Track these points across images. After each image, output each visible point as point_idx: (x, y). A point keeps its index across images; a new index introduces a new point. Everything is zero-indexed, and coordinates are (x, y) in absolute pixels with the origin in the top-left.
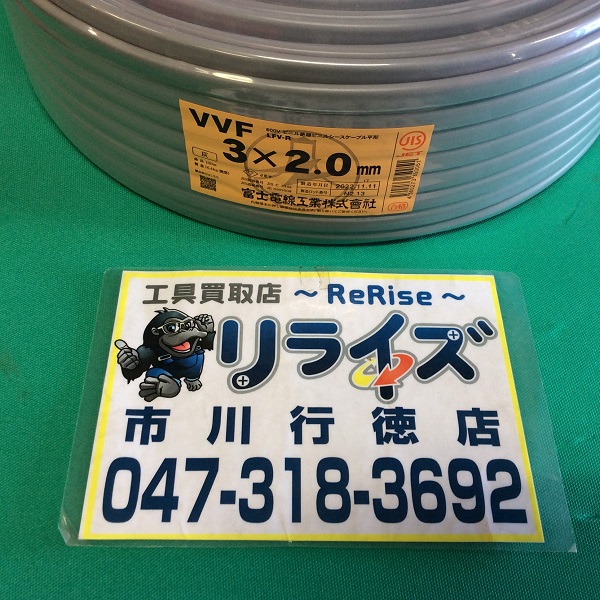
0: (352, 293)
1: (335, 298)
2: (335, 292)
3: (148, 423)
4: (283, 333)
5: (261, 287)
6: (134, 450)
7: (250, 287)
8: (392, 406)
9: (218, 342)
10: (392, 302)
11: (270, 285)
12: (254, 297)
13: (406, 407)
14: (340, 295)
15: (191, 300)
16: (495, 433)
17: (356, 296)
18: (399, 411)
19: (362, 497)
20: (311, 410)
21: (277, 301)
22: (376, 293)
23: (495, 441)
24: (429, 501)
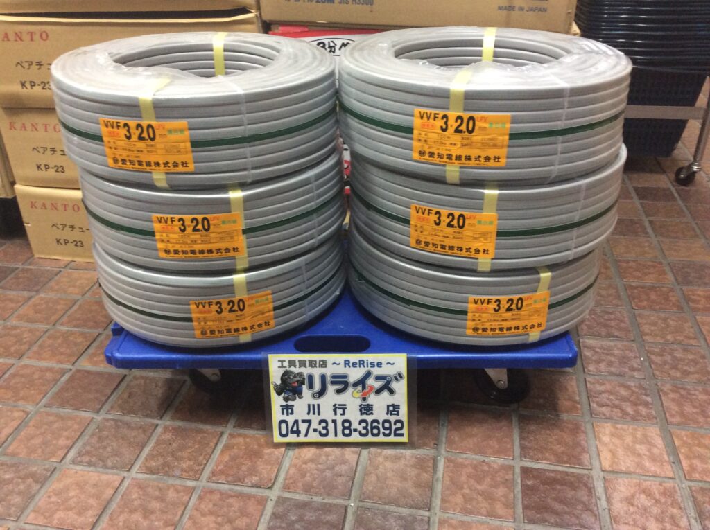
0: (353, 363)
1: (347, 366)
2: (347, 363)
3: (287, 409)
4: (329, 379)
5: (320, 361)
6: (285, 417)
7: (316, 361)
8: (366, 403)
9: (306, 382)
10: (367, 367)
11: (323, 361)
12: (318, 365)
13: (370, 403)
14: (348, 364)
15: (295, 366)
16: (398, 412)
17: (354, 365)
18: (368, 405)
19: (355, 430)
20: (339, 405)
21: (326, 367)
22: (362, 363)
23: (398, 414)
24: (375, 431)
